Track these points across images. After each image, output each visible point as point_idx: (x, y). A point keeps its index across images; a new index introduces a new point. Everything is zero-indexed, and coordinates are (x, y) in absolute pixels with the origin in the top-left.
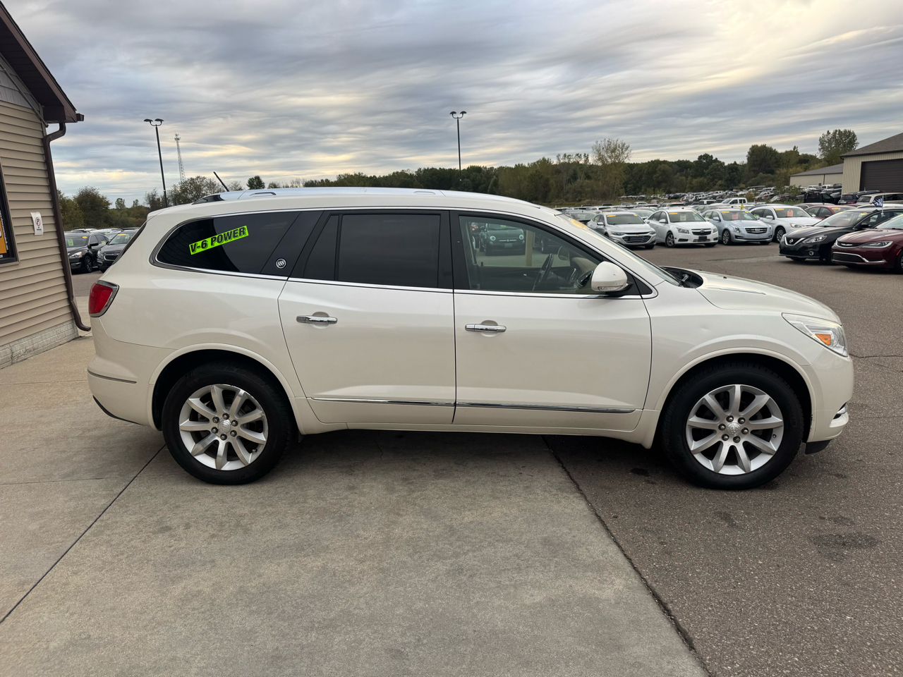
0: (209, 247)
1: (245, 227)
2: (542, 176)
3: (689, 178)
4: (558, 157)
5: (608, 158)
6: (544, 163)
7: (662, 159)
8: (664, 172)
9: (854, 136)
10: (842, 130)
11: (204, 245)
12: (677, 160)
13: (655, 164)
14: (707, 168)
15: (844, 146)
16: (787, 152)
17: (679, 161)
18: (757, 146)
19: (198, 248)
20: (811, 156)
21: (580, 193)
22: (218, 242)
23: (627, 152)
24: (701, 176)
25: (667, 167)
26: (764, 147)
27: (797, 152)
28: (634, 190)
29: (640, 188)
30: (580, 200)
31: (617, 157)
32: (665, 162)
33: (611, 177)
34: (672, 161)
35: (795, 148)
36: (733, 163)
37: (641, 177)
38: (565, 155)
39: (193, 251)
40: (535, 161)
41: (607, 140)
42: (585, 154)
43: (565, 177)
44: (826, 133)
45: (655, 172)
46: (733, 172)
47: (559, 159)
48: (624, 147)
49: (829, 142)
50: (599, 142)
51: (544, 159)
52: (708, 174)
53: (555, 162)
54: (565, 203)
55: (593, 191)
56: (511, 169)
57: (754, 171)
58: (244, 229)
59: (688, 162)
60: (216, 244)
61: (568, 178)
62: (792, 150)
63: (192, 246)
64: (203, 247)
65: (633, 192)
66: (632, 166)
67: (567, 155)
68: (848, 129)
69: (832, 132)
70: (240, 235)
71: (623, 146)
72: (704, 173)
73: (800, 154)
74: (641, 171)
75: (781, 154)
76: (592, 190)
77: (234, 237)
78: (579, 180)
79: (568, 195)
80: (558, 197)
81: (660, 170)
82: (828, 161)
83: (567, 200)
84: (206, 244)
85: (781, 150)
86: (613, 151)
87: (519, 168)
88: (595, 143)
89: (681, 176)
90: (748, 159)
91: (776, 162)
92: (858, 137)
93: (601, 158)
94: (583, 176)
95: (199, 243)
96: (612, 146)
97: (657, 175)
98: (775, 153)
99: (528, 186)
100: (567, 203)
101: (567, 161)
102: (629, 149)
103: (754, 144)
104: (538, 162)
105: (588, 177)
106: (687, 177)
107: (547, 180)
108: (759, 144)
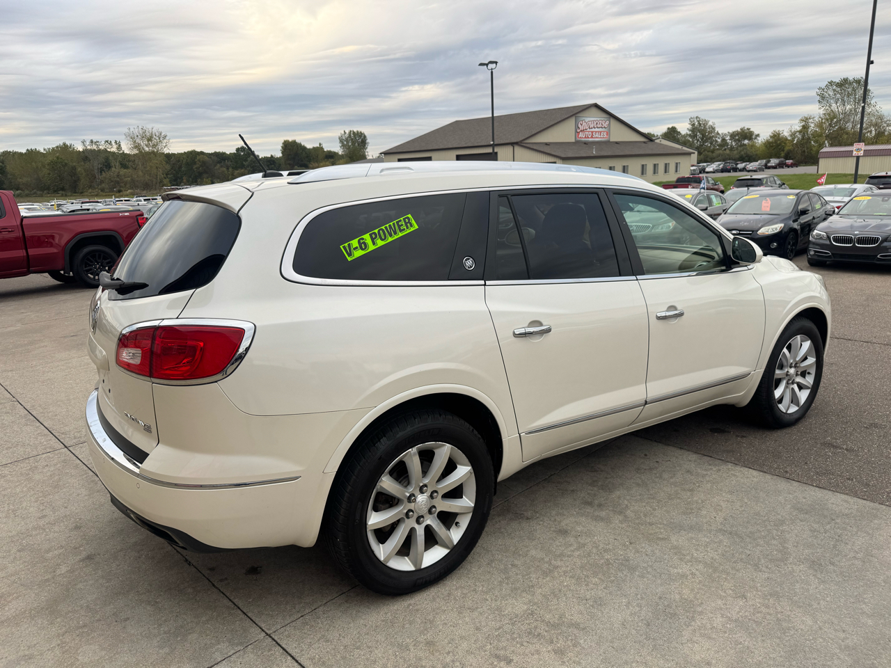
0: (371, 247)
1: (409, 216)
2: (66, 164)
3: (230, 169)
4: (83, 142)
5: (145, 147)
6: (65, 148)
7: (198, 149)
8: (204, 163)
9: (365, 137)
10: (355, 131)
11: (363, 245)
12: (213, 152)
13: (193, 155)
14: (246, 160)
15: (359, 145)
16: (314, 148)
17: (215, 153)
18: (288, 141)
19: (355, 251)
20: (335, 153)
21: (118, 183)
22: (382, 240)
23: (165, 141)
24: (242, 168)
25: (206, 158)
26: (294, 142)
27: (322, 148)
28: (175, 180)
29: (181, 178)
30: (120, 191)
31: (154, 146)
32: (202, 153)
33: (151, 167)
34: (208, 152)
35: (320, 144)
36: (269, 156)
37: (180, 167)
38: (92, 141)
39: (350, 255)
40: (54, 146)
41: (140, 127)
42: (116, 142)
43: (96, 165)
44: (343, 133)
45: (195, 163)
46: (271, 164)
47: (84, 145)
48: (162, 137)
49: (347, 140)
50: (132, 130)
51: (64, 144)
52: (248, 166)
53: (80, 148)
54: (101, 193)
55: (133, 181)
56: (21, 154)
57: (290, 164)
58: (408, 218)
59: (224, 153)
60: (380, 243)
61: (100, 166)
62: (318, 146)
63: (344, 247)
64: (362, 249)
65: (175, 183)
66: (169, 156)
67: (94, 141)
68: (360, 130)
69: (347, 132)
70: (407, 228)
71: (161, 134)
72: (244, 165)
73: (325, 150)
74: (179, 161)
75: (309, 149)
76: (132, 179)
77: (401, 231)
78: (113, 169)
79: (103, 185)
80: (90, 187)
81: (199, 160)
82: (350, 158)
83: (103, 190)
84: (365, 243)
85: (309, 146)
86: (150, 139)
87: (32, 154)
88: (127, 131)
89: (222, 166)
90: (282, 153)
91: (307, 157)
92: (368, 137)
93: (137, 146)
94: (118, 164)
95: (355, 243)
96: (148, 134)
97: (197, 166)
98: (304, 148)
99: (49, 174)
100: (104, 194)
101: (94, 147)
102: (167, 138)
103: (286, 139)
104: (57, 147)
105: (124, 166)
106: (228, 169)
107: (74, 168)
108: (290, 139)
